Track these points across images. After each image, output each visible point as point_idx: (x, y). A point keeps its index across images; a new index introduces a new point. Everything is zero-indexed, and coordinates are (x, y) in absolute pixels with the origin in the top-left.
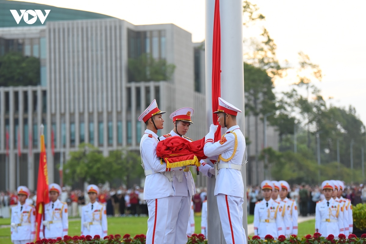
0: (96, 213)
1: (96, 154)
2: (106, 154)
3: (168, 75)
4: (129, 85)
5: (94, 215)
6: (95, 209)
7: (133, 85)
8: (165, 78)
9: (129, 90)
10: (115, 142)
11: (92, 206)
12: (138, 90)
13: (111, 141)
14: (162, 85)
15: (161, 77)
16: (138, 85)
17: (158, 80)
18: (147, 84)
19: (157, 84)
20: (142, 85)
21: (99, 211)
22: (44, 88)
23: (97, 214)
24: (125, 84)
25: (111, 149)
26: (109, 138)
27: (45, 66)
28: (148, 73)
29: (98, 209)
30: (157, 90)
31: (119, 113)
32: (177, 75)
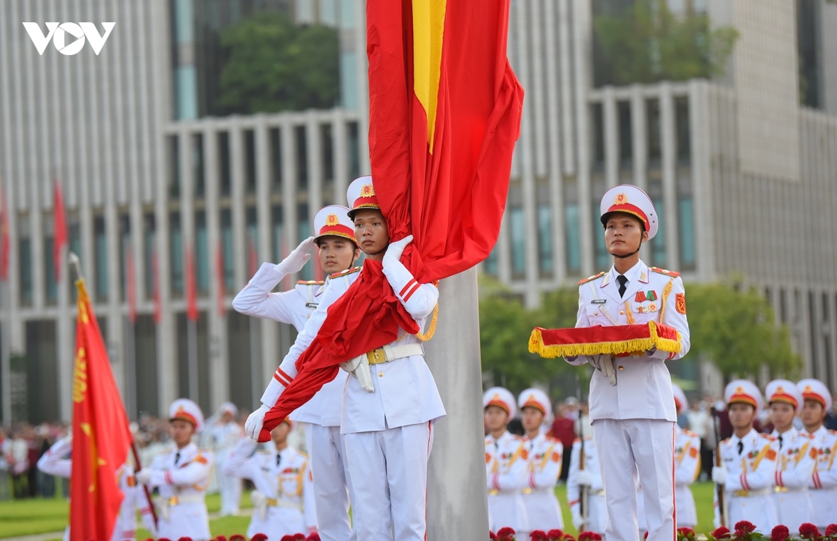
0: (288, 476)
1: (501, 302)
2: (534, 302)
3: (714, 60)
4: (596, 96)
5: (281, 480)
6: (285, 464)
7: (609, 96)
8: (705, 71)
9: (597, 110)
10: (559, 266)
11: (279, 457)
12: (624, 110)
13: (547, 264)
14: (697, 91)
15: (693, 67)
16: (623, 93)
17: (683, 78)
18: (651, 91)
19: (680, 89)
20: (636, 95)
21: (297, 471)
22: (352, 115)
23: (291, 480)
24: (584, 93)
25: (546, 285)
26: (543, 256)
27: (353, 50)
28: (655, 56)
29: (294, 466)
30: (682, 107)
31: (569, 180)
32: (742, 60)
